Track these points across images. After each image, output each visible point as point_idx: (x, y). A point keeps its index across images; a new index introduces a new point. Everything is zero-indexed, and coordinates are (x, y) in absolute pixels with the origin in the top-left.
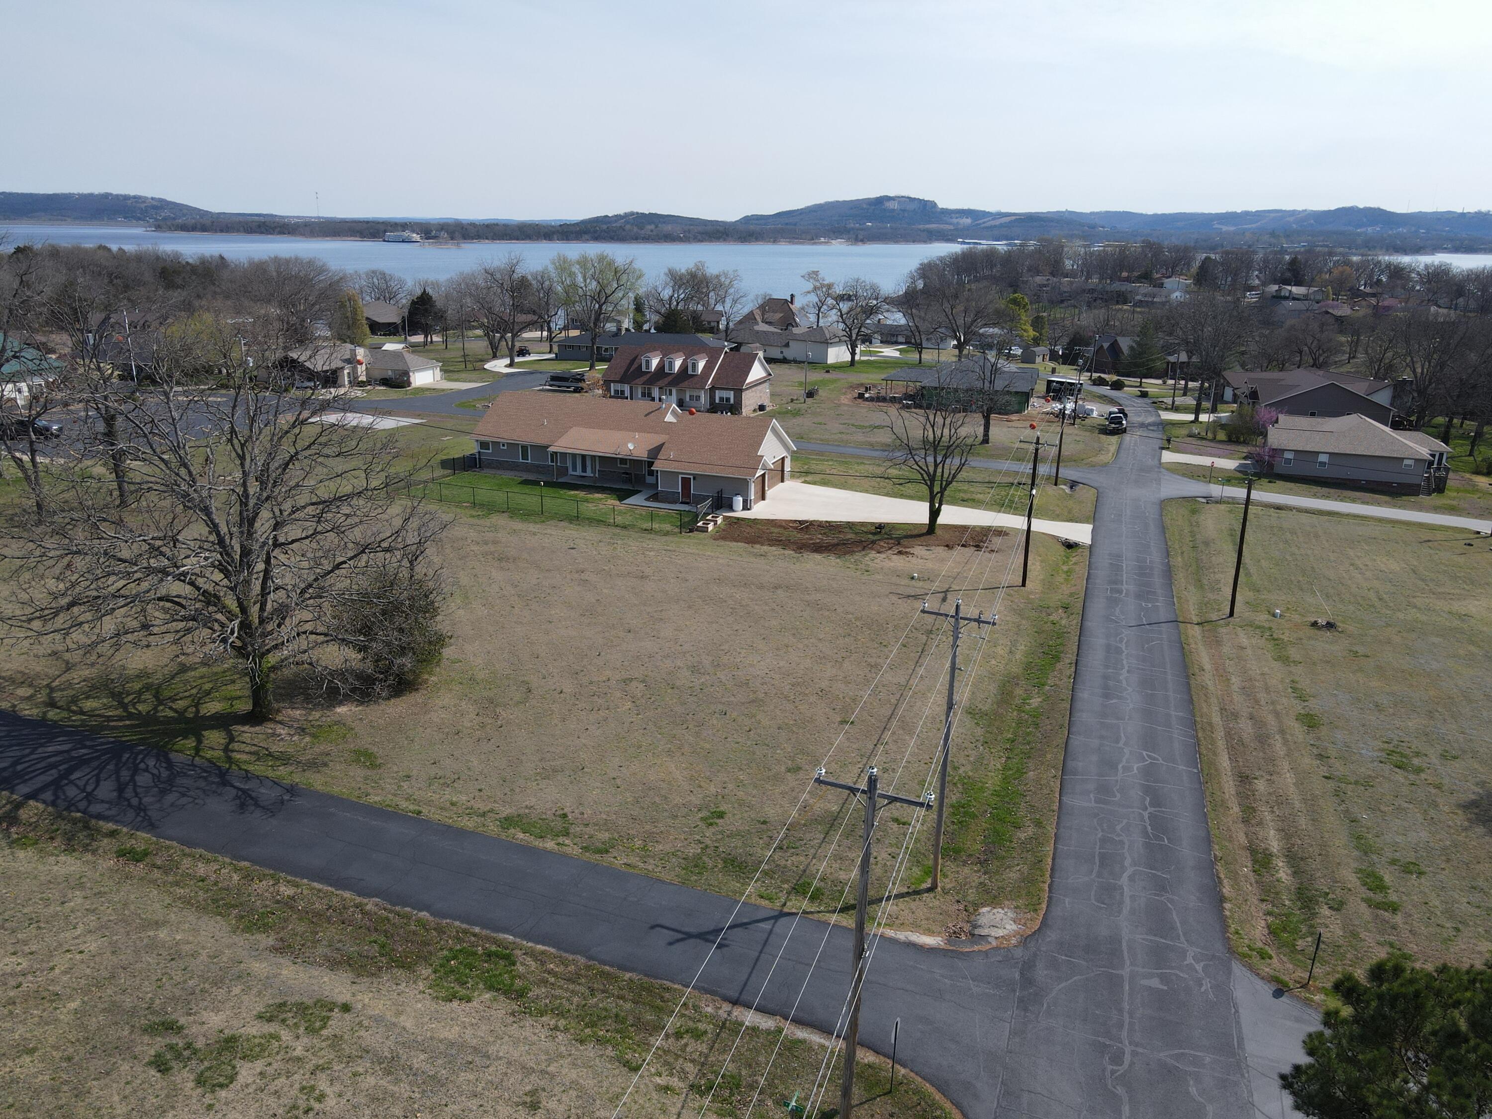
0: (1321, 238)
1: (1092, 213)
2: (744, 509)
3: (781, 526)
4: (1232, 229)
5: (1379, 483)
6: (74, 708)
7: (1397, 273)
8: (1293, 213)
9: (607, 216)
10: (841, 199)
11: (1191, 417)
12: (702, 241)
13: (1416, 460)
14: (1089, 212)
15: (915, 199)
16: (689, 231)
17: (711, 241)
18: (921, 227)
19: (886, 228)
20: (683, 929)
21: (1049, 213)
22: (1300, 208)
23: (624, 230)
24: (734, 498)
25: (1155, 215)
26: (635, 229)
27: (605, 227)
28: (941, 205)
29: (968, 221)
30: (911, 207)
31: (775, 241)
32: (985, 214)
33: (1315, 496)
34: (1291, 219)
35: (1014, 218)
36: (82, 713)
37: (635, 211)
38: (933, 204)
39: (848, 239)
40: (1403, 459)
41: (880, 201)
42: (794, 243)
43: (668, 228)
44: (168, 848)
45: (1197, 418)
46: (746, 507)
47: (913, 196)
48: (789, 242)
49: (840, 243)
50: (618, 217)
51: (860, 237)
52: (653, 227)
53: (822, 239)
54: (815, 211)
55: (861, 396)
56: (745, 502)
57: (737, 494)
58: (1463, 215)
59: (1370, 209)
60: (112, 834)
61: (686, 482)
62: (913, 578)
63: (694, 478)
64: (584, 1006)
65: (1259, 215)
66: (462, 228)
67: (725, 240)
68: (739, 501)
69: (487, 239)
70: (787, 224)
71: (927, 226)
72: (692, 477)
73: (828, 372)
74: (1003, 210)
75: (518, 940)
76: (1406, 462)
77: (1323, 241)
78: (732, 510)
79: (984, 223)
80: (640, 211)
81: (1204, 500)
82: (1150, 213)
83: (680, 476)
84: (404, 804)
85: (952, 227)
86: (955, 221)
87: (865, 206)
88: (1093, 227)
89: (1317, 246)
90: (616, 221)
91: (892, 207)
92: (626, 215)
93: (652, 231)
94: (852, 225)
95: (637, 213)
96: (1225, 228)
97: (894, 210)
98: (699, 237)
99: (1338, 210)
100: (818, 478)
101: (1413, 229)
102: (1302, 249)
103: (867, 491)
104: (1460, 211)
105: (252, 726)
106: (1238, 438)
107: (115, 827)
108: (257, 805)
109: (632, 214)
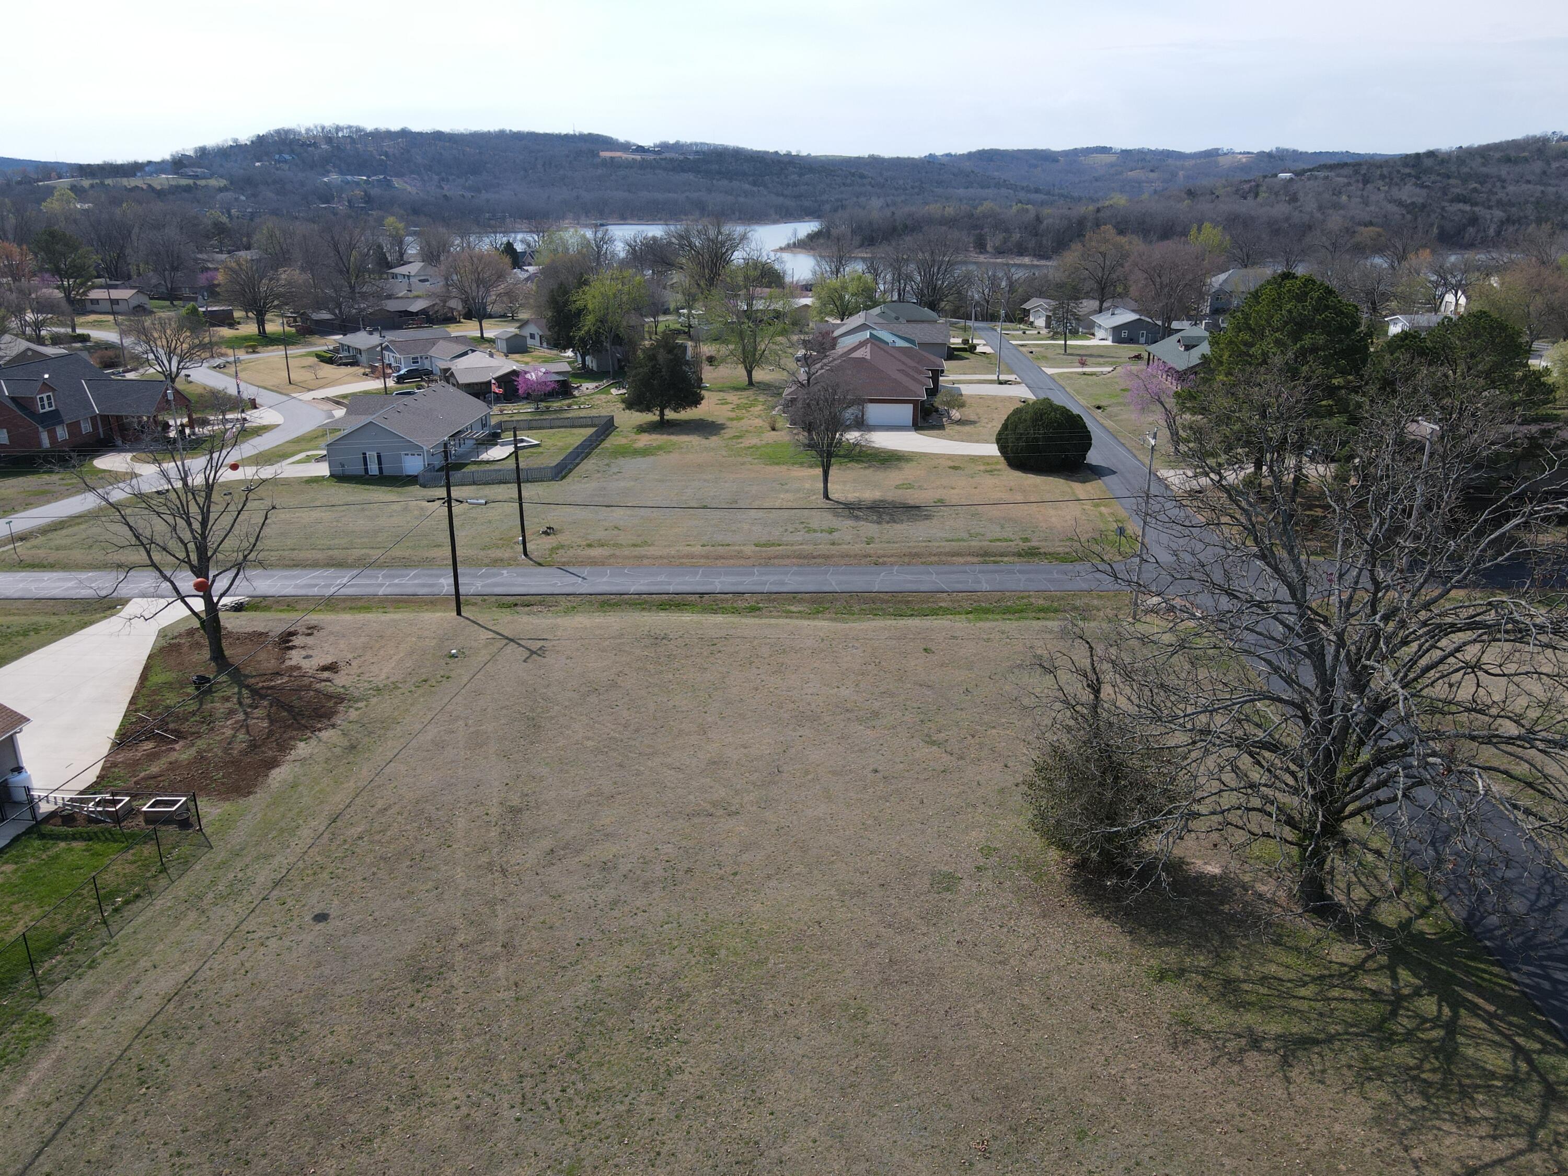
6: (1524, 1066)
36: (1519, 1050)
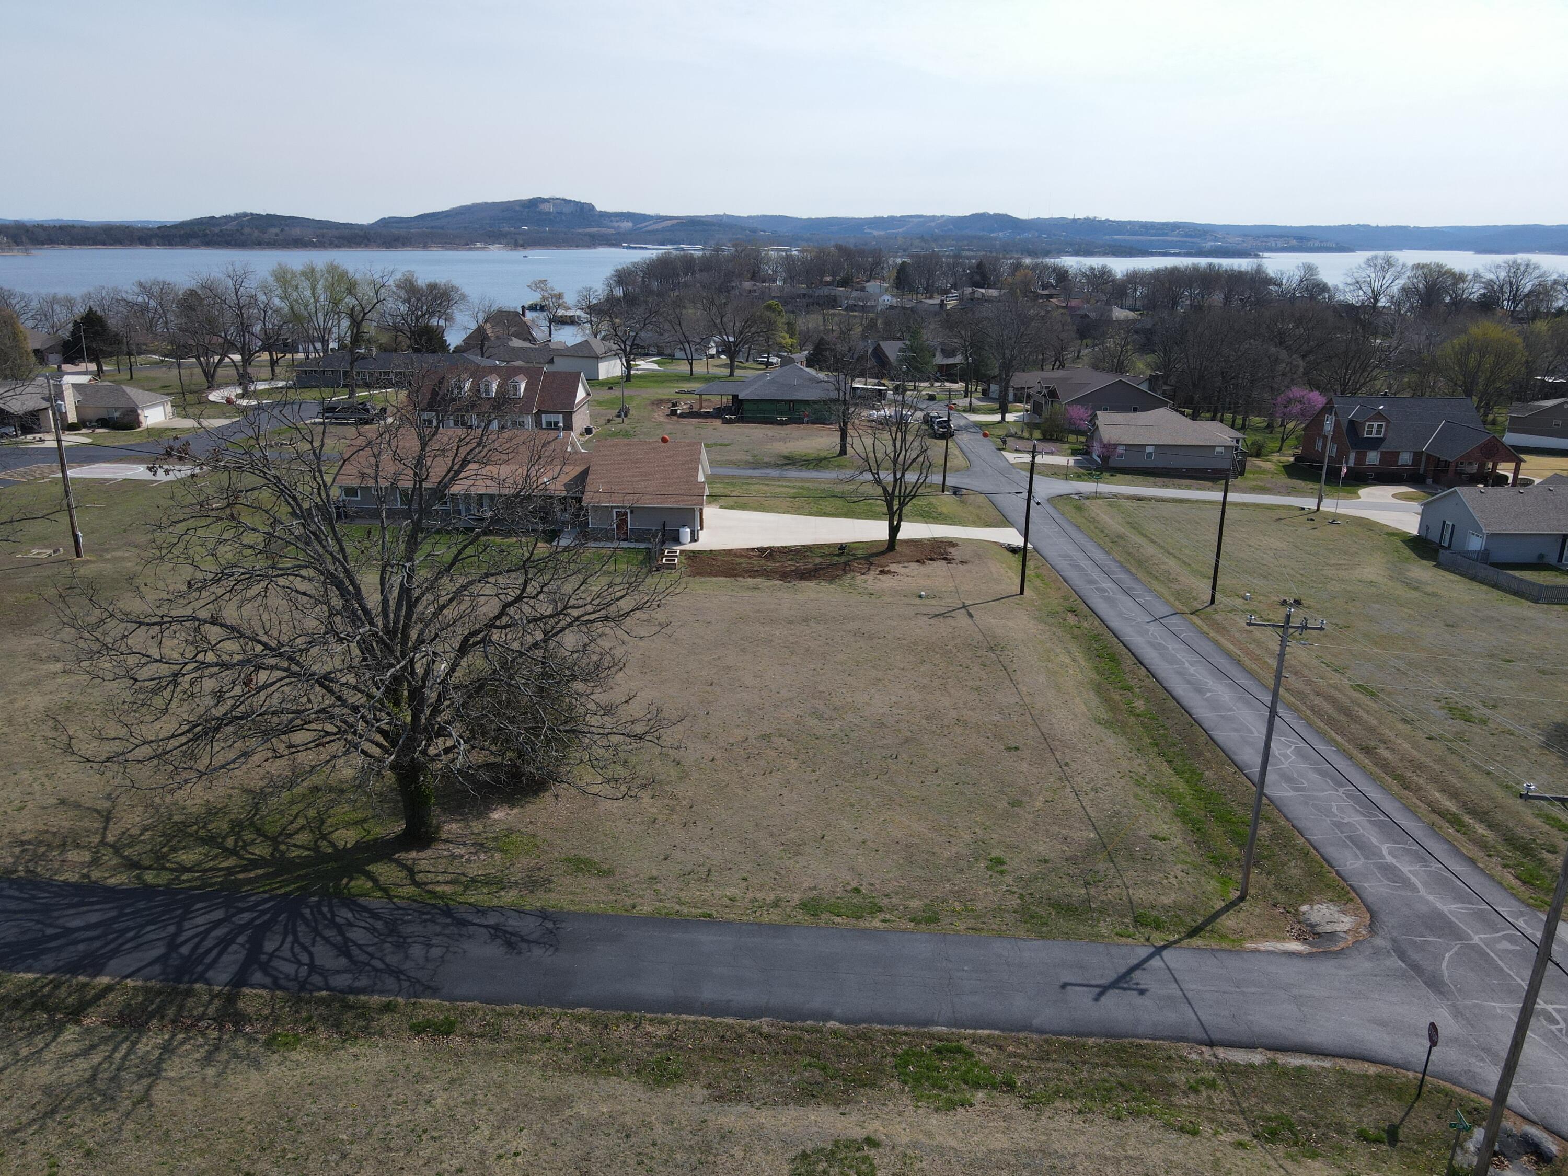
0: (966, 242)
1: (749, 217)
2: (691, 541)
3: (742, 556)
4: (882, 233)
5: (1196, 470)
6: (171, 865)
7: (1062, 275)
8: (933, 218)
9: (213, 217)
10: (490, 200)
11: (998, 418)
12: (340, 247)
13: (1225, 447)
14: (746, 215)
15: (570, 201)
16: (323, 236)
17: (350, 247)
18: (581, 230)
19: (545, 232)
20: (1093, 982)
21: (707, 216)
22: (938, 214)
23: (242, 234)
24: (681, 530)
25: (810, 220)
26: (256, 233)
27: (217, 230)
28: (600, 207)
29: (628, 225)
30: (567, 209)
31: (425, 247)
32: (644, 218)
33: (1156, 486)
34: (933, 224)
35: (676, 221)
36: (187, 869)
37: (249, 211)
38: (591, 207)
39: (507, 245)
40: (1215, 447)
41: (534, 203)
42: (447, 249)
43: (297, 232)
44: (473, 1011)
45: (1003, 418)
46: (694, 539)
47: (568, 198)
48: (442, 247)
49: (499, 249)
50: (227, 219)
51: (520, 242)
52: (277, 230)
53: (478, 245)
54: (462, 214)
55: (674, 413)
56: (692, 533)
57: (684, 526)
58: (1074, 221)
59: (999, 215)
60: (387, 1008)
61: (622, 516)
62: (920, 597)
63: (632, 512)
64: (1081, 1082)
65: (903, 220)
66: (27, 231)
67: (366, 246)
68: (686, 533)
69: (63, 243)
70: (432, 228)
71: (588, 230)
72: (628, 511)
73: (611, 388)
74: (663, 213)
75: (954, 1030)
76: (1218, 449)
77: (968, 245)
78: (681, 544)
79: (647, 226)
80: (255, 212)
81: (1076, 497)
82: (805, 217)
83: (615, 511)
84: (685, 910)
85: (613, 231)
86: (616, 224)
87: (518, 208)
88: (754, 231)
89: (963, 250)
90: (226, 224)
91: (547, 210)
92: (238, 217)
93: (277, 235)
94: (507, 229)
95: (252, 214)
96: (875, 233)
97: (549, 213)
98: (336, 242)
99: (973, 216)
100: (731, 501)
101: (1037, 234)
102: (951, 253)
103: (788, 512)
104: (1071, 217)
105: (418, 851)
106: (1051, 435)
107: (387, 1000)
108: (529, 942)
109: (245, 215)
